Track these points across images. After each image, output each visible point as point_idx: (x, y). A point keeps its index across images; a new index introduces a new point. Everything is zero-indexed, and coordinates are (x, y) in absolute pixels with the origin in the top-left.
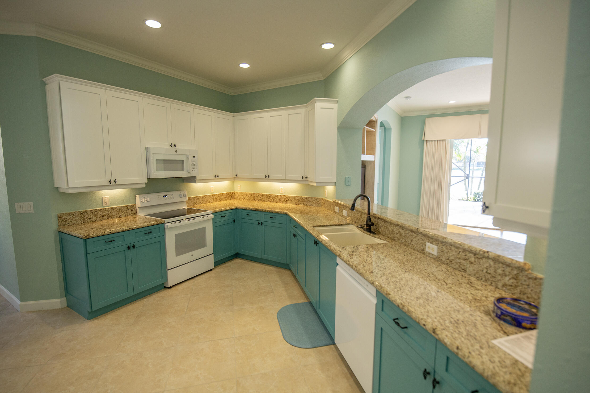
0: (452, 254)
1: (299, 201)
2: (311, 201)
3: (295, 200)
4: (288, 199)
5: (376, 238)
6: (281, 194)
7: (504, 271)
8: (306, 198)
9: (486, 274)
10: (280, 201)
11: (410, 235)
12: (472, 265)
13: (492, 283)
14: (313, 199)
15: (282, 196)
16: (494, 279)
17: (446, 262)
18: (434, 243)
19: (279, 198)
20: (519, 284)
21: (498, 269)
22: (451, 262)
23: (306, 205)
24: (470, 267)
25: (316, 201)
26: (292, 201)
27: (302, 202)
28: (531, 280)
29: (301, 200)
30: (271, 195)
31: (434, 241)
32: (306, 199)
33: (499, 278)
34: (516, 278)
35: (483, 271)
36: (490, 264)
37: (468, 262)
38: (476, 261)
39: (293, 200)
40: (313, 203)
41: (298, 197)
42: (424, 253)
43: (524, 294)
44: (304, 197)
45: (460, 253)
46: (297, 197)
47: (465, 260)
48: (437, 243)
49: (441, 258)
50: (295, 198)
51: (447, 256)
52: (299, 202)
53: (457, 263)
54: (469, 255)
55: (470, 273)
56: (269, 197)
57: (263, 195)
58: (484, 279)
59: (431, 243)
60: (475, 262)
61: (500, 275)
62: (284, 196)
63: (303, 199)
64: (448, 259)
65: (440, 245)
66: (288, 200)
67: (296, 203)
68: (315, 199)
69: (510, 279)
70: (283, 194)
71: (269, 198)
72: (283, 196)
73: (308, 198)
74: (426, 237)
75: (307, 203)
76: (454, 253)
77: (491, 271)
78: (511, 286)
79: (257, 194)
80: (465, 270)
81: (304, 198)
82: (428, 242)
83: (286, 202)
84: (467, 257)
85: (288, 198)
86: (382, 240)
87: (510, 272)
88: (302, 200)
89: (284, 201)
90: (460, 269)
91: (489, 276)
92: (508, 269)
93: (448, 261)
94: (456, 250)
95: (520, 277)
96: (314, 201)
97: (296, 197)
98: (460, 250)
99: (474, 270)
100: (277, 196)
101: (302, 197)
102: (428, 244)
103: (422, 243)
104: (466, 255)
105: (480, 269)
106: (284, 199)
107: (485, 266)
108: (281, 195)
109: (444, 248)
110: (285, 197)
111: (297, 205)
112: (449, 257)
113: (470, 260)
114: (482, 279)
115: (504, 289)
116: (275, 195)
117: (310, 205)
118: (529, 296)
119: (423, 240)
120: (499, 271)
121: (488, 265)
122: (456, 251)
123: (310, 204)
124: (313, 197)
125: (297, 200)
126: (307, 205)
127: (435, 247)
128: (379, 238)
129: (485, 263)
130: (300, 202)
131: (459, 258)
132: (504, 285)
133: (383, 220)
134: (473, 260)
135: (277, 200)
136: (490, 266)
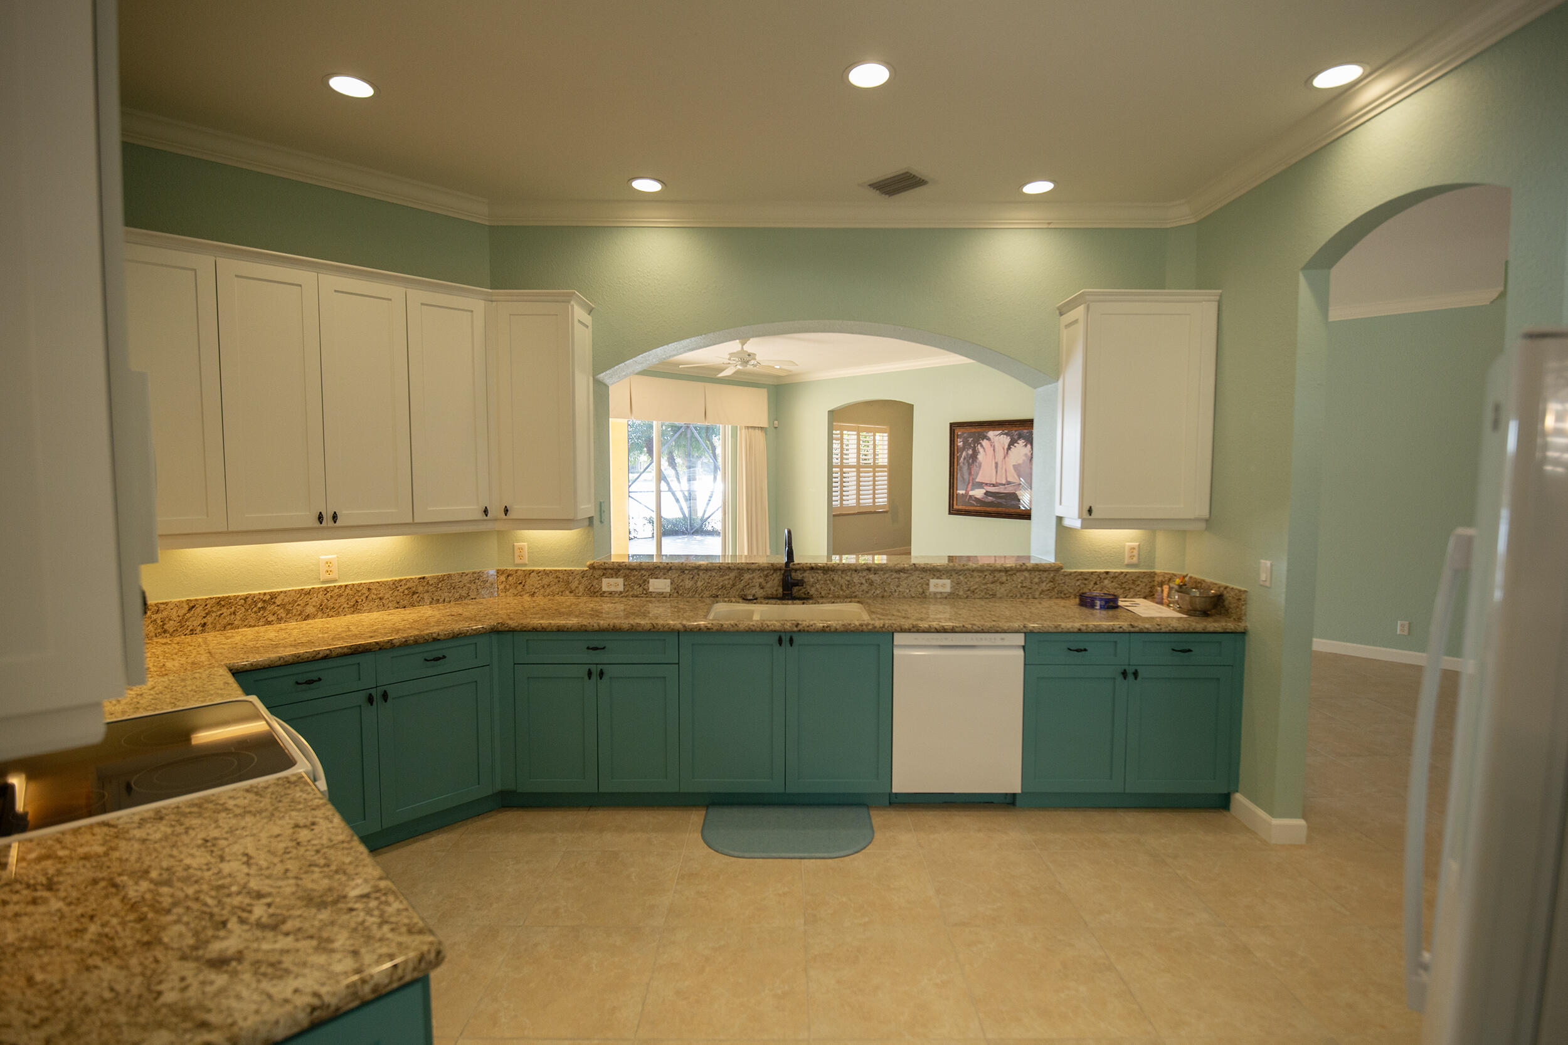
0: (975, 582)
1: (414, 593)
2: (461, 585)
3: (396, 593)
4: (362, 594)
5: (822, 603)
6: (324, 582)
7: (1040, 578)
8: (441, 579)
9: (1022, 589)
10: (323, 610)
11: (895, 578)
12: (1003, 585)
13: (1028, 596)
14: (466, 579)
15: (336, 590)
16: (1030, 591)
17: (965, 596)
18: (944, 576)
19: (316, 600)
20: (1056, 585)
21: (1034, 578)
22: (973, 592)
23: (441, 600)
24: (1000, 588)
25: (477, 581)
26: (381, 599)
27: (426, 596)
28: (1067, 577)
29: (420, 589)
30: (273, 596)
31: (944, 574)
32: (441, 582)
33: (1036, 586)
34: (1053, 580)
35: (1017, 587)
36: (1025, 576)
37: (998, 584)
38: (1009, 578)
39: (387, 596)
40: (469, 588)
41: (408, 580)
42: (926, 595)
43: (1061, 593)
44: (433, 578)
45: (987, 577)
46: (403, 583)
47: (992, 583)
48: (949, 575)
49: (957, 593)
50: (395, 585)
51: (967, 587)
52: (415, 597)
53: (982, 591)
54: (998, 575)
55: (1001, 596)
56: (260, 605)
57: (220, 602)
58: (1019, 595)
59: (938, 578)
60: (1007, 580)
61: (1036, 584)
62: (346, 586)
63: (428, 583)
64: (969, 590)
65: (955, 576)
66: (363, 597)
67: (402, 603)
68: (475, 575)
69: (1047, 584)
70: (335, 581)
71: (263, 608)
72: (341, 586)
73: (449, 576)
74: (929, 572)
75: (447, 594)
76: (978, 580)
77: (1027, 583)
78: (1049, 590)
79: (178, 605)
80: (994, 595)
81: (435, 580)
82: (933, 578)
83: (355, 608)
84: (996, 579)
85: (365, 591)
86: (837, 603)
87: (1046, 577)
88: (426, 588)
89: (345, 605)
90: (988, 596)
91: (1025, 589)
92: (1045, 574)
93: (969, 592)
94: (980, 574)
95: (1057, 578)
96: (470, 582)
97: (401, 581)
98: (986, 574)
99: (1006, 590)
100: (308, 593)
101: (424, 578)
102: (933, 582)
103: (920, 583)
104: (995, 577)
105: (1014, 585)
106: (343, 600)
107: (1019, 581)
108: (326, 589)
109: (961, 578)
110: (348, 591)
111: (405, 607)
112: (970, 587)
113: (1000, 580)
114: (1016, 596)
115: (1042, 596)
116: (295, 591)
117: (456, 600)
118: (1066, 592)
119: (922, 578)
120: (1036, 580)
121: (1022, 578)
122: (980, 577)
123: (457, 596)
124: (467, 572)
125: (406, 592)
126: (444, 601)
127: (948, 582)
128: (829, 603)
129: (1019, 578)
130: (417, 595)
131: (986, 584)
132: (1042, 592)
133: (819, 569)
134: (1004, 579)
135: (310, 610)
136: (1026, 578)
